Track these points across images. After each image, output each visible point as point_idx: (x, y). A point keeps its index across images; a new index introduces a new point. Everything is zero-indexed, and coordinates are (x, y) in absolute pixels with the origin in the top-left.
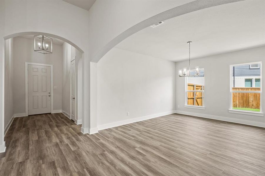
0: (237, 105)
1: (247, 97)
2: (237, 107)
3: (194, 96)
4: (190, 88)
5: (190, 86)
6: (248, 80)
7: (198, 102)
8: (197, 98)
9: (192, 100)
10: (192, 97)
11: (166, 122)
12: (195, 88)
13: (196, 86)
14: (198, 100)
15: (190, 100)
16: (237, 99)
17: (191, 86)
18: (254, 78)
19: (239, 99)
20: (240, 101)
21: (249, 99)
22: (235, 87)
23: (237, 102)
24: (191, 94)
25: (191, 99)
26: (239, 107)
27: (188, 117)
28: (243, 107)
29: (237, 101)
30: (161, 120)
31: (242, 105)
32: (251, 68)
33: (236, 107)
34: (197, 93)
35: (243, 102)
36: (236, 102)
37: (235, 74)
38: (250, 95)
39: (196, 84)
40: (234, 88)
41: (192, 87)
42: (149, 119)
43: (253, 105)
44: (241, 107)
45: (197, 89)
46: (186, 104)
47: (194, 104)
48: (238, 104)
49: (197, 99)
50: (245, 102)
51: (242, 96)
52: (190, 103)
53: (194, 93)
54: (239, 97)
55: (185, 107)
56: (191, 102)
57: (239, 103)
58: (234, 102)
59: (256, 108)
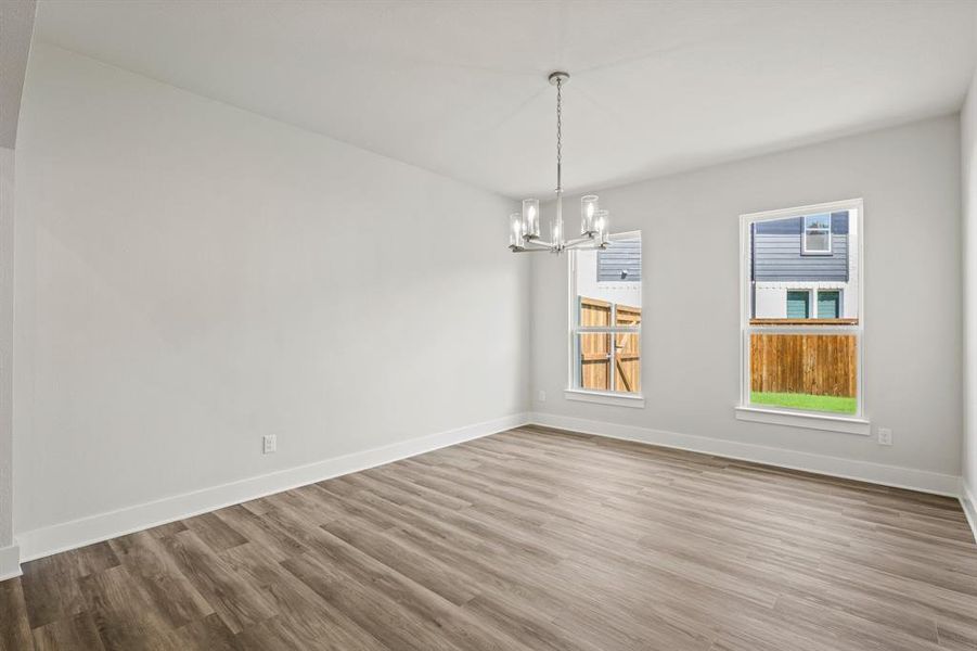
0: (764, 384)
1: (795, 352)
2: (764, 389)
3: (608, 350)
4: (593, 318)
5: (593, 312)
6: (795, 296)
7: (628, 376)
8: (623, 360)
9: (602, 366)
10: (601, 353)
11: (470, 473)
12: (613, 315)
13: (620, 312)
14: (626, 366)
15: (592, 366)
16: (765, 362)
17: (597, 308)
18: (814, 286)
19: (770, 363)
20: (775, 369)
21: (801, 362)
22: (757, 317)
23: (765, 374)
24: (596, 342)
25: (596, 362)
26: (770, 389)
27: (574, 443)
28: (781, 391)
29: (765, 368)
30: (451, 462)
31: (780, 381)
32: (806, 251)
33: (761, 390)
34: (621, 337)
35: (783, 372)
36: (762, 370)
37: (757, 273)
38: (804, 348)
39: (618, 303)
40: (756, 322)
41: (602, 314)
42: (395, 462)
43: (814, 383)
44: (778, 392)
45: (621, 322)
46: (572, 386)
47: (607, 386)
48: (768, 381)
49: (623, 364)
50: (788, 371)
51: (780, 348)
52: (592, 380)
53: (608, 338)
54: (769, 353)
55: (568, 397)
56: (596, 377)
57: (770, 374)
58: (753, 371)
59: (823, 395)
